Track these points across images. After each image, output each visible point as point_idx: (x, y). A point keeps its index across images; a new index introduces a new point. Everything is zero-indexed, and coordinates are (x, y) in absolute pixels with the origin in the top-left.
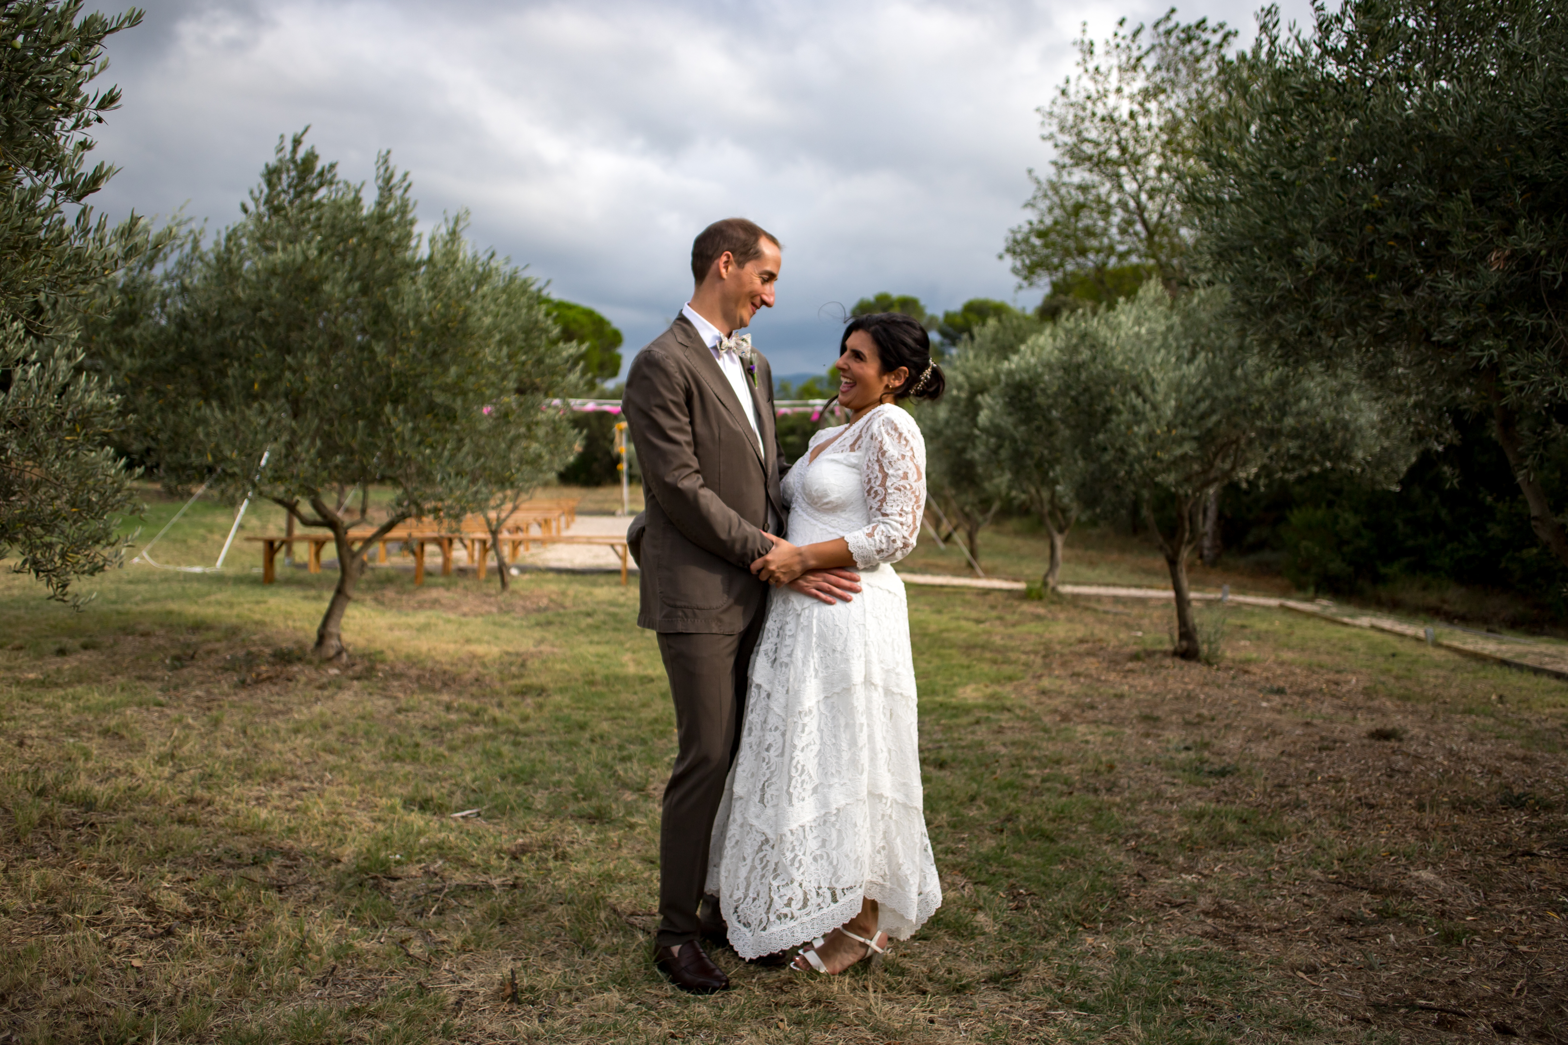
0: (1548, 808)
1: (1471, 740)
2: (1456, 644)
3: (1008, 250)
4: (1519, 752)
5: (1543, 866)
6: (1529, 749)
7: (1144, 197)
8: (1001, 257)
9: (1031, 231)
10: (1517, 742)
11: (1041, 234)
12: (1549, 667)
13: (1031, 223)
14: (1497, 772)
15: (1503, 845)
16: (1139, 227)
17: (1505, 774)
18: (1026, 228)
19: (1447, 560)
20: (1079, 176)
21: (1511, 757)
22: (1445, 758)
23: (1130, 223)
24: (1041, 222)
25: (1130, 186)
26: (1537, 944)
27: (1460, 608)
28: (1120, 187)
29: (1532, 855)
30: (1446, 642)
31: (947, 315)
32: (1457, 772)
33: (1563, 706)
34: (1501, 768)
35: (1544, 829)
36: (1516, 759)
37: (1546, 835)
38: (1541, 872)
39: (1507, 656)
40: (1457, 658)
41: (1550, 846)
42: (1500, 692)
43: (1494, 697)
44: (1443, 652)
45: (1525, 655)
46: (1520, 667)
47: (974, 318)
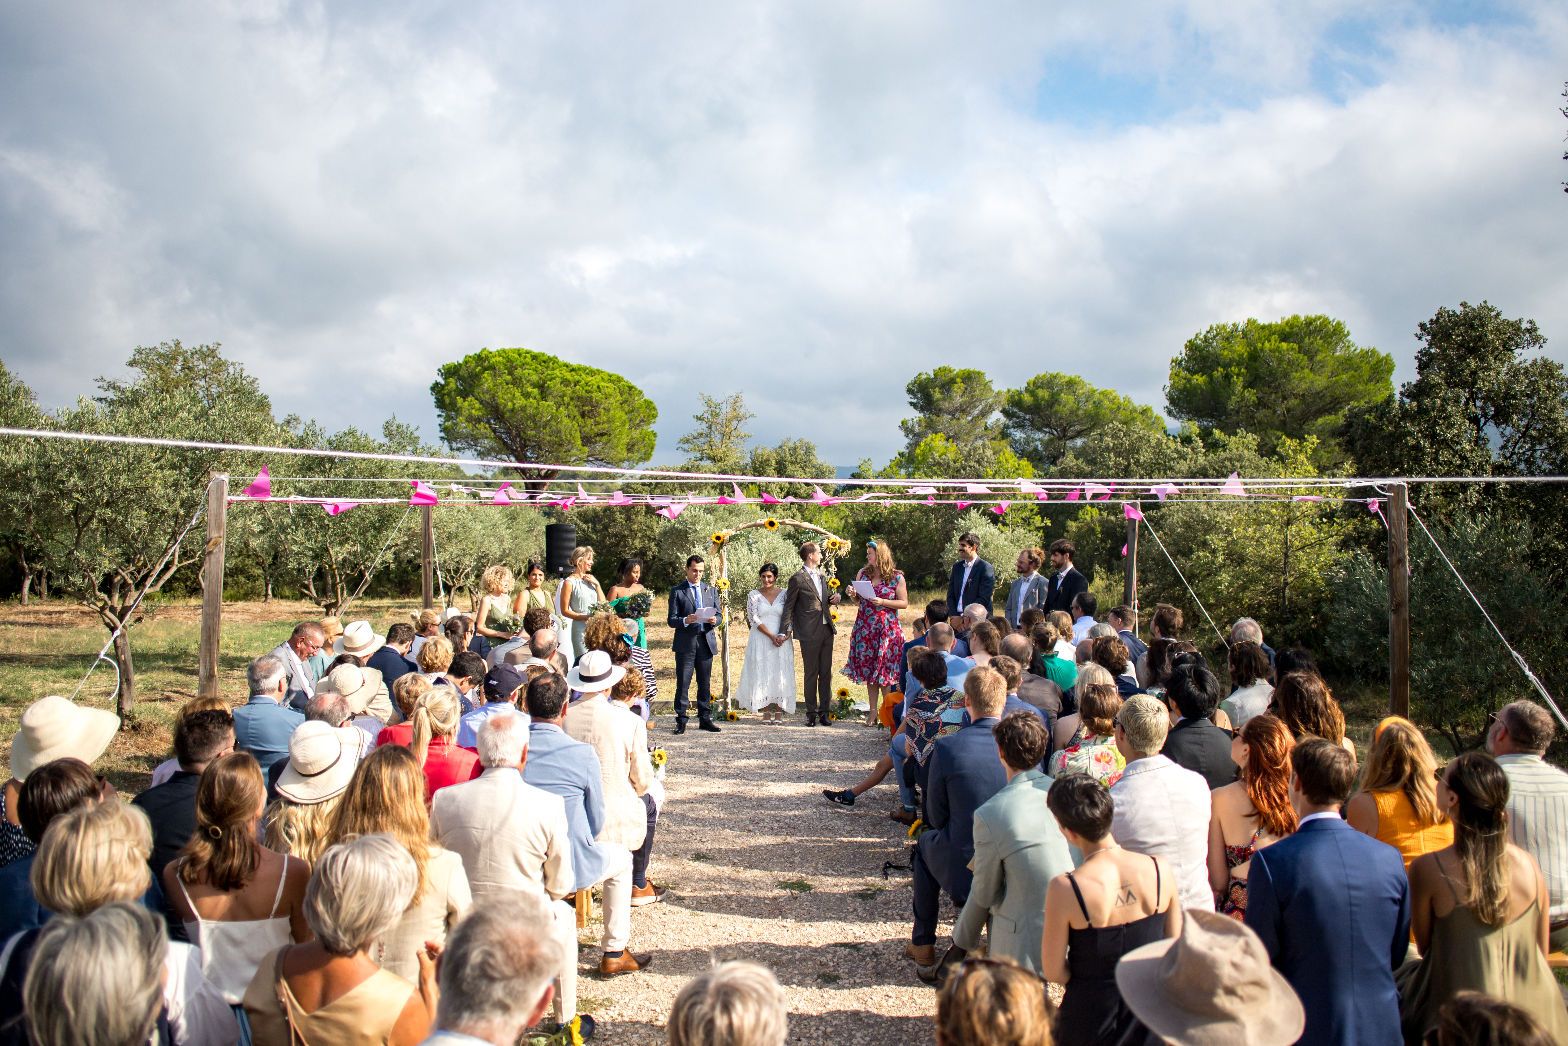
31: (1012, 393)
47: (1043, 394)
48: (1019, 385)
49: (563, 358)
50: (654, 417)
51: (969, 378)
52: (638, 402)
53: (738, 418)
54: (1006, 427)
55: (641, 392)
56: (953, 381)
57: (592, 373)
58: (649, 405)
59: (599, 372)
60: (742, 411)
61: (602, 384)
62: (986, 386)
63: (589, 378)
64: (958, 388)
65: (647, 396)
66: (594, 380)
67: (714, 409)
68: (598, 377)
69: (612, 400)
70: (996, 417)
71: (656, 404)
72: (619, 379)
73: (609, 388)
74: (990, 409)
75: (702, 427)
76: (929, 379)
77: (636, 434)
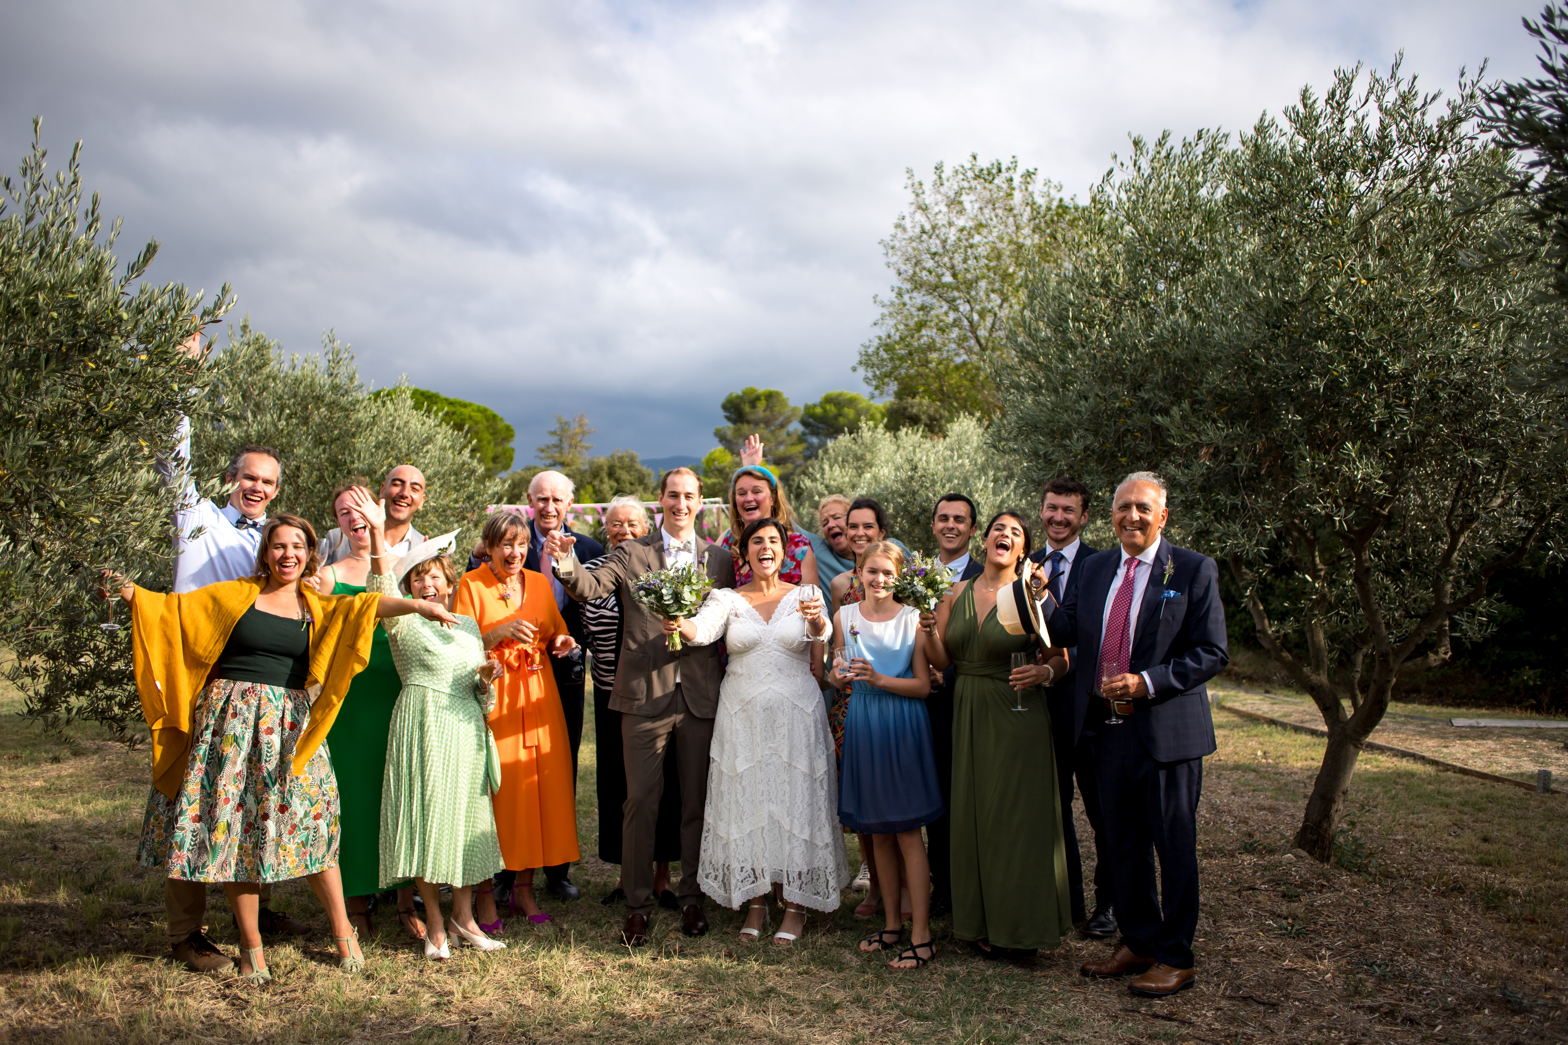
0: (1272, 852)
1: (1233, 794)
2: (1237, 706)
3: (861, 363)
4: (1267, 803)
5: (1260, 898)
6: (1276, 800)
7: (976, 317)
8: (854, 369)
9: (880, 345)
10: (1269, 794)
11: (889, 348)
12: (1307, 725)
13: (880, 338)
14: (1245, 821)
15: (1235, 882)
16: (973, 342)
17: (1251, 823)
18: (876, 342)
19: (1237, 628)
20: (919, 298)
21: (1261, 808)
22: (1208, 812)
23: (965, 339)
24: (889, 336)
25: (964, 308)
26: (1244, 957)
27: (1247, 670)
28: (956, 309)
29: (1254, 889)
30: (1229, 704)
31: (807, 408)
32: (1215, 823)
33: (1313, 759)
34: (1249, 818)
35: (1265, 868)
36: (1265, 809)
37: (1266, 873)
38: (1259, 902)
39: (1275, 716)
40: (1236, 719)
41: (1268, 882)
42: (1265, 749)
43: (1259, 753)
44: (1225, 714)
45: (1290, 715)
46: (1284, 726)
47: (832, 409)
48: (815, 398)
49: (443, 395)
50: (512, 436)
51: (770, 396)
52: (500, 426)
53: (584, 433)
54: (804, 434)
55: (501, 420)
56: (758, 398)
57: (465, 406)
58: (508, 429)
59: (471, 405)
60: (585, 428)
61: (473, 414)
62: (784, 403)
63: (463, 410)
64: (762, 405)
65: (507, 423)
66: (466, 411)
67: (564, 426)
68: (469, 409)
69: (480, 425)
70: (796, 427)
71: (513, 427)
72: (485, 410)
73: (478, 416)
74: (788, 421)
75: (554, 440)
76: (738, 397)
77: (499, 449)
